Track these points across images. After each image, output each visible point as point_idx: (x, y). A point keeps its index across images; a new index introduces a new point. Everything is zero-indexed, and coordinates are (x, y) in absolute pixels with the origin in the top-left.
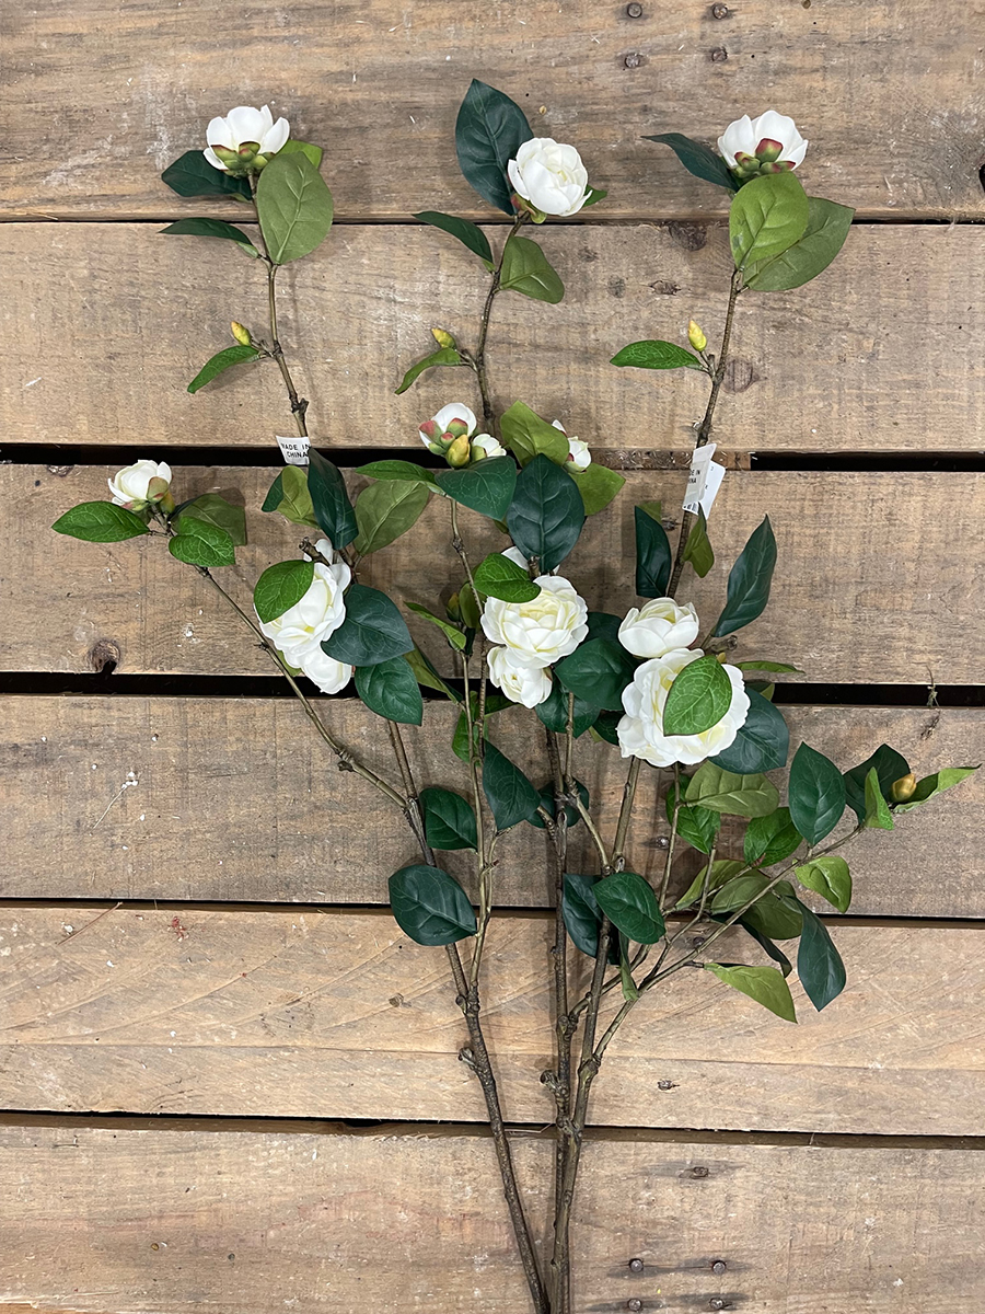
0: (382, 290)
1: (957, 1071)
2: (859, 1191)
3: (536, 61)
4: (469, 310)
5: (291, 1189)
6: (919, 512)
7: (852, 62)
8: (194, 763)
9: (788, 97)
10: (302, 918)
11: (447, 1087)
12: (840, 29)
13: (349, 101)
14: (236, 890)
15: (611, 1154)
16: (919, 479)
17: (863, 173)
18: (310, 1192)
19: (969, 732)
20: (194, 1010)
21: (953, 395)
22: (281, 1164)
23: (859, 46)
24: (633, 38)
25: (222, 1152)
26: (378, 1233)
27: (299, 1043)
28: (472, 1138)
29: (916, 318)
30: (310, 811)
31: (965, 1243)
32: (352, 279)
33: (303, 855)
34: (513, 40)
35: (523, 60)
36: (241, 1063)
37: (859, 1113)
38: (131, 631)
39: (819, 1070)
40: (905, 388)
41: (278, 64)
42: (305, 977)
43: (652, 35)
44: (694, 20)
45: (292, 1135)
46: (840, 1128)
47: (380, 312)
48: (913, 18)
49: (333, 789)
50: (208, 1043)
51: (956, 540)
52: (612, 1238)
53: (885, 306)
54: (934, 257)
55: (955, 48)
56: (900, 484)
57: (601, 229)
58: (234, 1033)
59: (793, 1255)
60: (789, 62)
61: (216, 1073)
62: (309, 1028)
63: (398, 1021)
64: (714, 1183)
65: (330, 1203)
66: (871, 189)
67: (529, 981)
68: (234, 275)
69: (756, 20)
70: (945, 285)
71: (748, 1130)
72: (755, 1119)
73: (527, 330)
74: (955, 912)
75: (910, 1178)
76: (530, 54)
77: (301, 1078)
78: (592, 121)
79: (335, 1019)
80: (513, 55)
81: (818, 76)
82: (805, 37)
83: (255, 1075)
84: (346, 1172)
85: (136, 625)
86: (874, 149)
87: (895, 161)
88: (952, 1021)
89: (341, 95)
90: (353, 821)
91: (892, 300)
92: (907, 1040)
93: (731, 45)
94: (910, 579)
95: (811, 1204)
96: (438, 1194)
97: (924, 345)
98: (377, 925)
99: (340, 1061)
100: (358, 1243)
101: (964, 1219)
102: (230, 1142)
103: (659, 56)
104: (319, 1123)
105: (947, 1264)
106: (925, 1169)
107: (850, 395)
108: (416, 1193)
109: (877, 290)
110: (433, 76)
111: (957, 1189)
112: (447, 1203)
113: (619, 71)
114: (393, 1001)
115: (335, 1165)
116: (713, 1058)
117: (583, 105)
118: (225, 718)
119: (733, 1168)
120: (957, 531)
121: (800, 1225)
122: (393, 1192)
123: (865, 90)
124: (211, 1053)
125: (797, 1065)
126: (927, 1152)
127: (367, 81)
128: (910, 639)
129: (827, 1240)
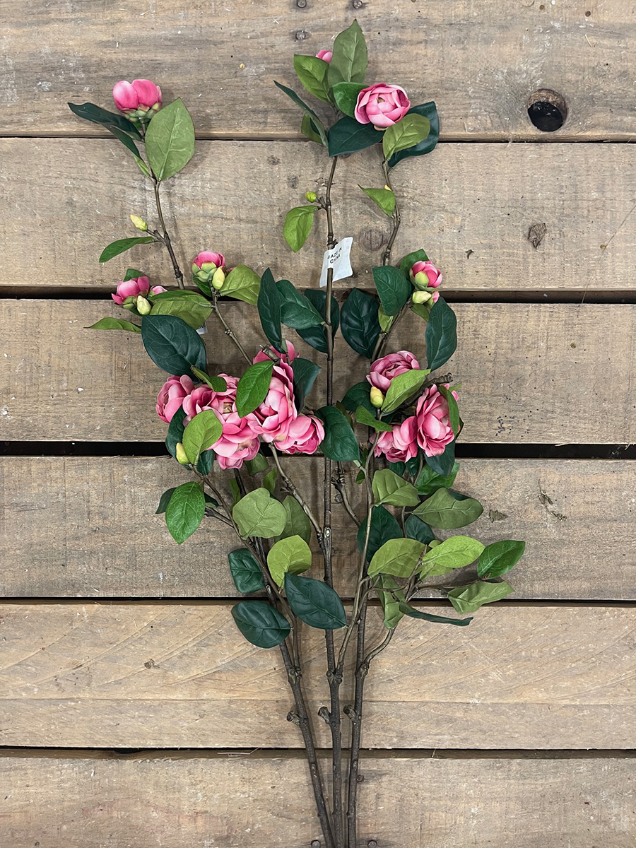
0: (136, 182)
1: (530, 704)
2: (466, 789)
3: (237, 35)
4: (195, 196)
5: (78, 797)
6: (494, 330)
7: (443, 37)
8: (8, 502)
9: (402, 60)
10: (84, 608)
11: (185, 724)
12: (436, 15)
13: (114, 60)
14: (37, 589)
15: (297, 767)
16: (493, 308)
17: (452, 109)
18: (90, 799)
19: (530, 475)
21: (513, 253)
22: (69, 780)
23: (448, 27)
24: (301, 21)
25: (28, 772)
26: (137, 826)
27: (81, 696)
28: (202, 760)
29: (488, 204)
30: (89, 534)
31: (539, 824)
32: (116, 175)
33: (84, 564)
34: (222, 21)
35: (229, 34)
36: (41, 711)
37: (464, 734)
39: (436, 706)
40: (482, 249)
41: (67, 36)
42: (86, 649)
43: (312, 20)
44: (341, 9)
45: (77, 760)
46: (452, 744)
47: (135, 197)
48: (483, 9)
49: (105, 518)
50: (18, 697)
51: (518, 348)
52: (299, 826)
53: (468, 196)
54: (499, 164)
55: (510, 28)
56: (481, 311)
57: (282, 144)
58: (36, 690)
59: (423, 835)
60: (402, 37)
61: (24, 717)
62: (88, 685)
63: (151, 678)
64: (368, 786)
65: (104, 806)
66: (457, 120)
67: (241, 648)
68: (36, 171)
69: (381, 9)
70: (506, 183)
71: (390, 748)
72: (395, 740)
73: (234, 210)
74: (524, 595)
75: (500, 779)
76: (234, 29)
77: (83, 720)
78: (275, 73)
79: (106, 679)
80: (222, 31)
81: (422, 46)
82: (413, 21)
83: (51, 719)
84: (115, 785)
86: (459, 94)
87: (472, 101)
88: (525, 669)
89: (109, 55)
90: (119, 540)
91: (472, 192)
92: (495, 683)
93: (365, 25)
94: (489, 374)
95: (434, 799)
96: (178, 799)
97: (493, 221)
98: (136, 612)
99: (110, 708)
100: (124, 833)
101: (538, 808)
102: (35, 765)
103: (318, 33)
104: (96, 751)
105: (528, 839)
106: (511, 773)
107: (446, 253)
108: (163, 799)
109: (462, 185)
110: (169, 43)
111: (532, 786)
112: (185, 805)
113: (293, 42)
114: (147, 665)
115: (107, 780)
116: (365, 699)
117: (268, 63)
118: (30, 470)
119: (381, 775)
120: (519, 342)
121: (427, 814)
122: (148, 798)
123: (453, 55)
124: (21, 704)
125: (422, 702)
126: (511, 761)
127: (126, 47)
128: (490, 413)
129: (446, 824)
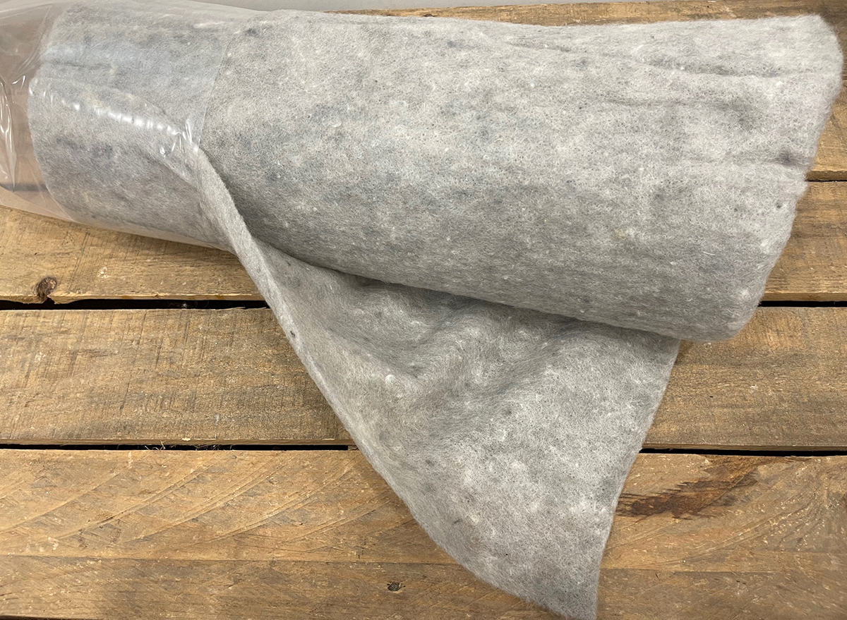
8: (83, 349)
10: (130, 453)
20: (31, 526)
27: (103, 554)
30: (154, 378)
33: (142, 406)
36: (55, 570)
38: (67, 273)
42: (121, 499)
49: (172, 363)
50: (33, 554)
58: (56, 545)
61: (33, 578)
62: (115, 541)
67: (291, 500)
77: (98, 584)
79: (137, 534)
83: (63, 581)
85: (71, 268)
90: (181, 384)
98: (184, 457)
99: (132, 569)
116: (433, 561)
118: (112, 320)
124: (35, 561)
